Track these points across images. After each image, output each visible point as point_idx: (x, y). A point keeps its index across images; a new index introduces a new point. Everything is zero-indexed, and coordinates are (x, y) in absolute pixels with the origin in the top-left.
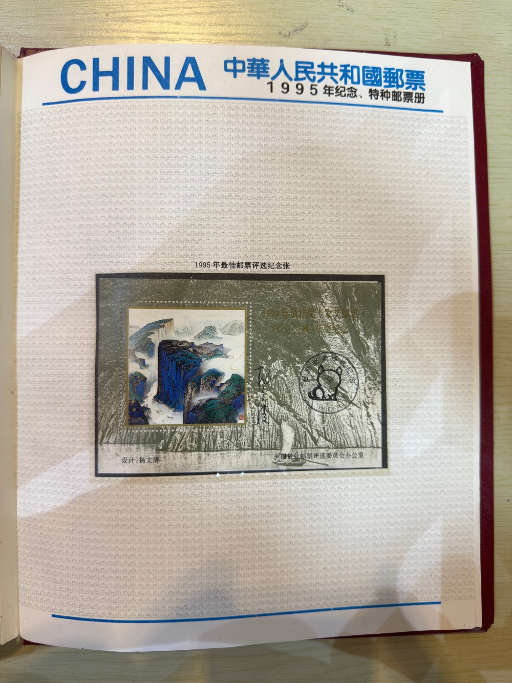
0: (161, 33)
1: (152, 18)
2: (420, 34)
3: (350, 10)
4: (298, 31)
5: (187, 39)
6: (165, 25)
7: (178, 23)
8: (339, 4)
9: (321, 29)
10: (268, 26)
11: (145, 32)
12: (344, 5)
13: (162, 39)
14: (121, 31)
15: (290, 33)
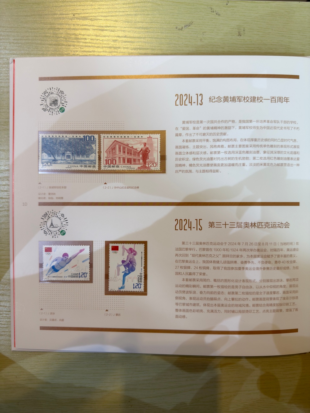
0: (106, 27)
1: (100, 18)
2: (259, 29)
3: (218, 14)
4: (187, 27)
5: (122, 31)
6: (109, 22)
7: (116, 21)
8: (211, 10)
9: (201, 25)
10: (169, 23)
11: (97, 26)
12: (214, 11)
13: (106, 30)
14: (82, 25)
15: (182, 27)
